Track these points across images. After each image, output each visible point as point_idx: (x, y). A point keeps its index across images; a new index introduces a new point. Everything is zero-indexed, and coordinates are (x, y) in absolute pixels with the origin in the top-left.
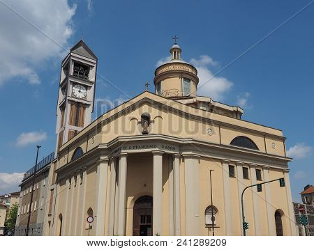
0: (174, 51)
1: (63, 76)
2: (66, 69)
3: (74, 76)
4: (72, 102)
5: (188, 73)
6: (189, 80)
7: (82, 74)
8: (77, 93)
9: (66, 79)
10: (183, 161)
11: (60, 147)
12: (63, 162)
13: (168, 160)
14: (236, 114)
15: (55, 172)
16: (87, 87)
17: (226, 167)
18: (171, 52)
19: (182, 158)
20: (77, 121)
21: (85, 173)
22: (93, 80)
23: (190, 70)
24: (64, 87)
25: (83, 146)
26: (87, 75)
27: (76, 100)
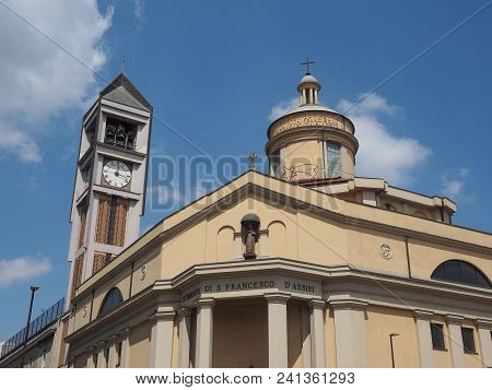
0: (304, 88)
1: (86, 145)
2: (92, 130)
3: (107, 144)
4: (102, 196)
5: (336, 131)
6: (337, 145)
7: (123, 139)
8: (112, 177)
9: (91, 151)
10: (332, 315)
11: (75, 288)
12: (80, 320)
13: (299, 313)
14: (441, 213)
15: (66, 339)
16: (131, 166)
17: (424, 326)
18: (299, 89)
19: (329, 308)
20: (111, 233)
21: (126, 343)
22: (143, 150)
23: (340, 125)
24: (87, 167)
25: (123, 286)
26: (131, 141)
27: (110, 192)
